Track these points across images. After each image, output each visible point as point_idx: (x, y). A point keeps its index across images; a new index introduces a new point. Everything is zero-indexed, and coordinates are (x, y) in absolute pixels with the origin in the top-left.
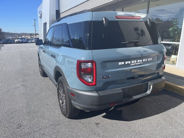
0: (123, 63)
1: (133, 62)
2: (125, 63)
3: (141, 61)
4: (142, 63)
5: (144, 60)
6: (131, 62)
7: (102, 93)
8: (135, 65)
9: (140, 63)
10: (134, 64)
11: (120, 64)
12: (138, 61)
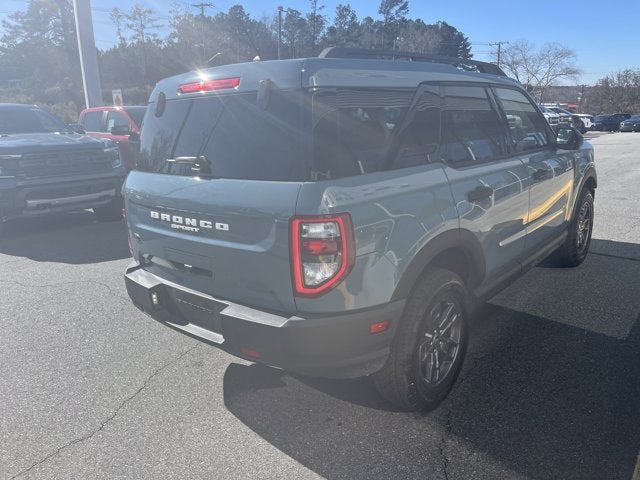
0: (157, 215)
1: (174, 218)
2: (160, 217)
3: (194, 222)
4: (197, 230)
5: (202, 224)
6: (170, 218)
8: (180, 231)
9: (192, 229)
10: (178, 227)
11: (152, 214)
12: (188, 221)
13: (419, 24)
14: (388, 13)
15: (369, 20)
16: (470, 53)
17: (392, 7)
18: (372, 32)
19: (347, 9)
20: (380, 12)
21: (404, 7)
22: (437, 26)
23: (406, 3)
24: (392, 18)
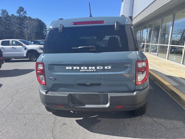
0: (71, 68)
1: (82, 68)
2: (73, 68)
3: (94, 68)
4: (95, 70)
5: (98, 68)
6: (80, 68)
7: (50, 94)
8: (86, 72)
9: (92, 70)
10: (84, 71)
11: (67, 68)
12: (90, 68)
13: (30, 18)
14: (20, 14)
15: (13, 15)
16: (47, 28)
17: (21, 12)
18: (14, 19)
19: (5, 11)
20: (17, 13)
21: (25, 12)
22: (36, 19)
23: (26, 11)
24: (21, 15)
